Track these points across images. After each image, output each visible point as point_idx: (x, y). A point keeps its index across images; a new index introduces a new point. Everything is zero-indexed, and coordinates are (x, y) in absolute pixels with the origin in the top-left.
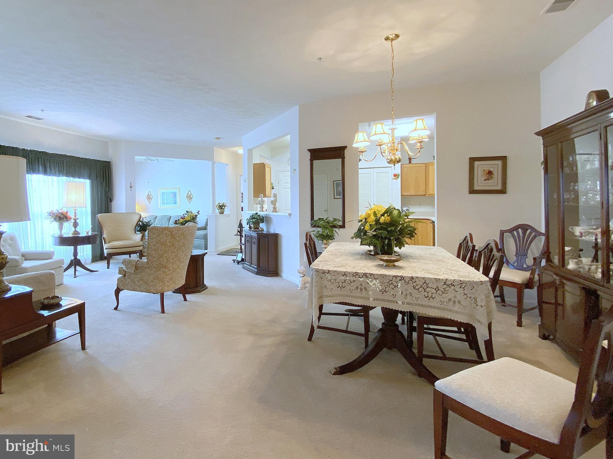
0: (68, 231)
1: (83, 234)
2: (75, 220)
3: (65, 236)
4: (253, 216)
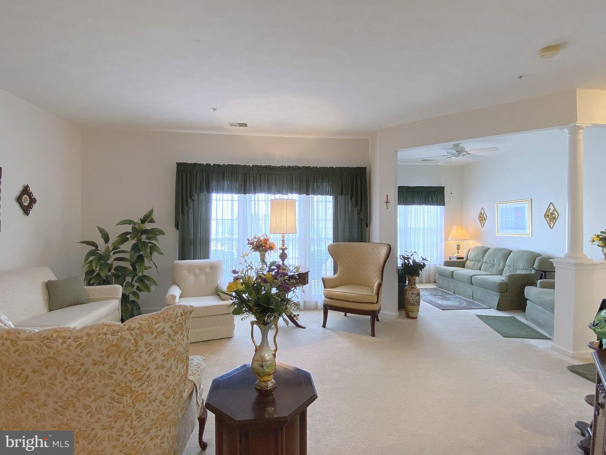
2: (283, 250)
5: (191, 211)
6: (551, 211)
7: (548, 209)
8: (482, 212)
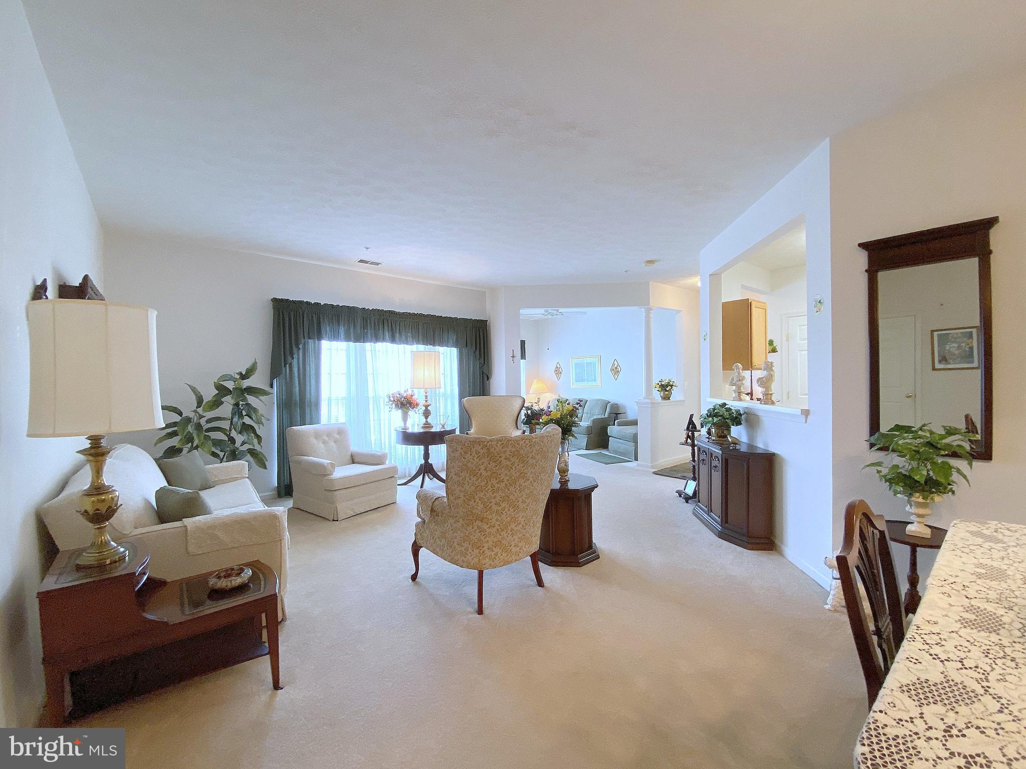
0: (415, 423)
1: (436, 429)
2: (427, 407)
3: (410, 431)
4: (714, 409)
5: (295, 362)
6: (616, 366)
7: (614, 364)
8: (558, 366)
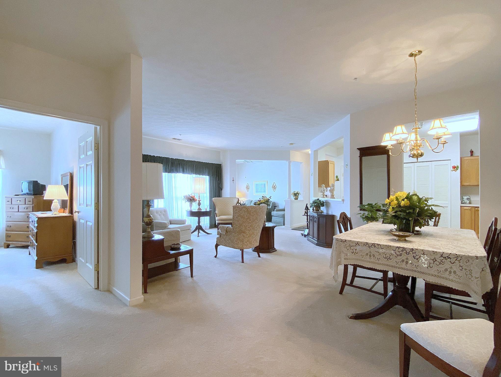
0: (195, 208)
1: (203, 210)
2: (199, 201)
3: (193, 211)
